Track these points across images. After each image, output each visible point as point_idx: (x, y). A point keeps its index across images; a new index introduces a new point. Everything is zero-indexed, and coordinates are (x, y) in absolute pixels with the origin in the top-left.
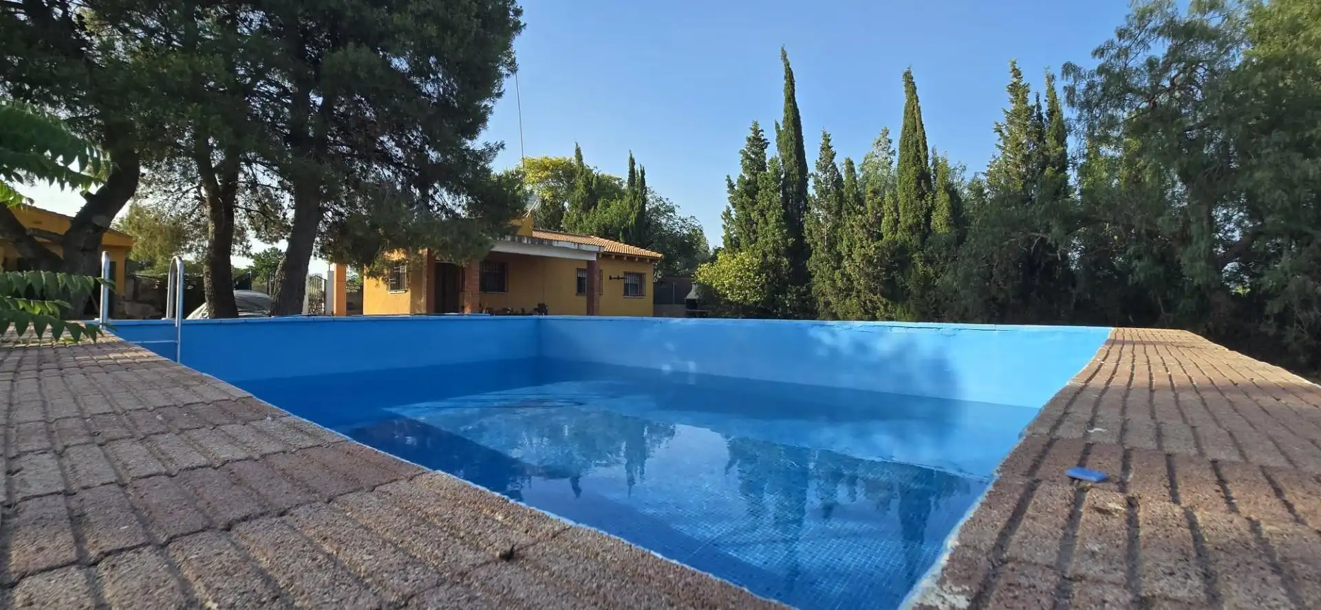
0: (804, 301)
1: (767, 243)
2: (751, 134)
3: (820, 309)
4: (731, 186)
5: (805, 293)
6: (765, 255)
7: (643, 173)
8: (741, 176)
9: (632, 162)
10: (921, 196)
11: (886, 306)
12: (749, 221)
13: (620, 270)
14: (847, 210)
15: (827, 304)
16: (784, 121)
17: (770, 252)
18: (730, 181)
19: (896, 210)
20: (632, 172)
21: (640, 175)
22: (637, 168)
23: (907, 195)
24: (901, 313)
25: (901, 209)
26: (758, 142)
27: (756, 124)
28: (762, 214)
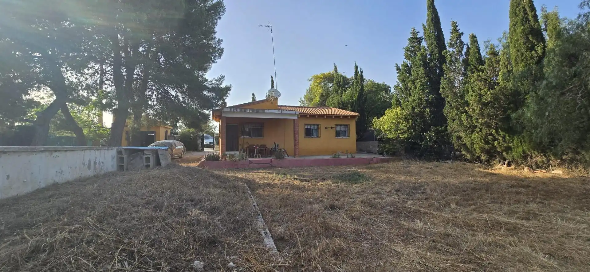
0: (443, 136)
1: (414, 100)
2: (411, 36)
3: (453, 142)
4: (398, 69)
5: (443, 131)
6: (413, 108)
7: (362, 72)
8: (404, 62)
9: (356, 67)
10: (532, 48)
11: (504, 137)
12: (407, 88)
13: (332, 123)
14: (471, 70)
15: (459, 138)
16: (427, 22)
17: (416, 106)
18: (397, 66)
19: (510, 63)
20: (356, 72)
21: (360, 73)
22: (359, 70)
23: (518, 51)
24: (517, 143)
25: (513, 62)
26: (415, 40)
27: (414, 29)
28: (413, 83)
